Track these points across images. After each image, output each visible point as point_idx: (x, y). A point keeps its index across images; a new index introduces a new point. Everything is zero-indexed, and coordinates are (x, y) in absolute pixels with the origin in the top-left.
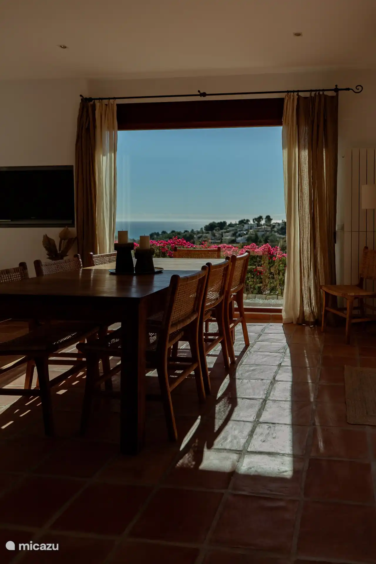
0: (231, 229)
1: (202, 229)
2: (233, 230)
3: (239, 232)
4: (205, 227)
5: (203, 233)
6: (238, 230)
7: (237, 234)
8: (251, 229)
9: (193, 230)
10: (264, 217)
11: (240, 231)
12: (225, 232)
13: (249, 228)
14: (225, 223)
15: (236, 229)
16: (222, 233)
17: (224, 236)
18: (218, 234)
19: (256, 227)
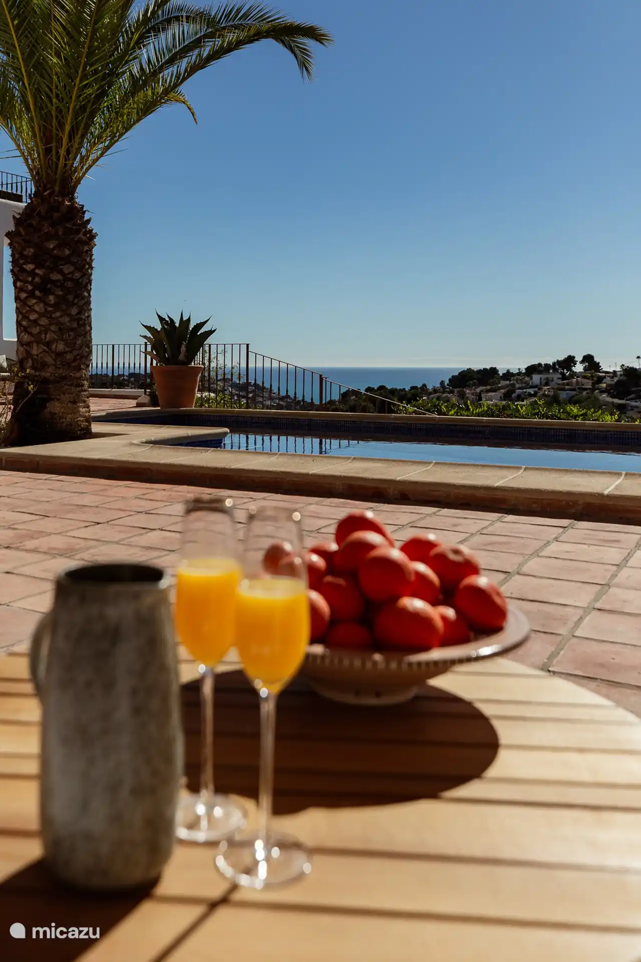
0: (503, 383)
1: (442, 383)
2: (507, 386)
3: (518, 391)
4: (450, 380)
5: (444, 392)
6: (517, 386)
7: (514, 395)
8: (547, 384)
9: (424, 385)
10: (579, 358)
11: (519, 389)
12: (488, 391)
13: (544, 382)
14: (494, 370)
15: (513, 385)
16: (482, 391)
17: (484, 399)
18: (473, 394)
19: (560, 382)
